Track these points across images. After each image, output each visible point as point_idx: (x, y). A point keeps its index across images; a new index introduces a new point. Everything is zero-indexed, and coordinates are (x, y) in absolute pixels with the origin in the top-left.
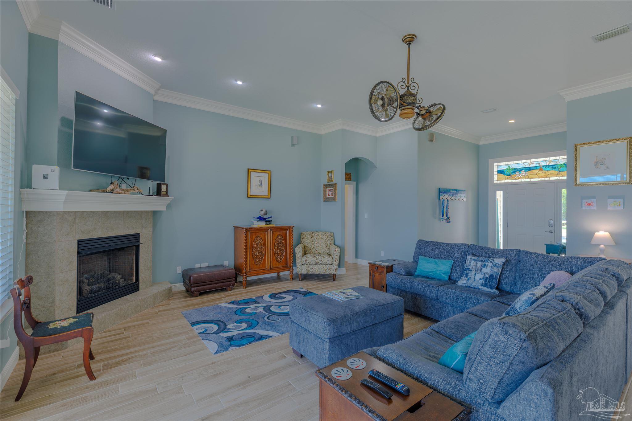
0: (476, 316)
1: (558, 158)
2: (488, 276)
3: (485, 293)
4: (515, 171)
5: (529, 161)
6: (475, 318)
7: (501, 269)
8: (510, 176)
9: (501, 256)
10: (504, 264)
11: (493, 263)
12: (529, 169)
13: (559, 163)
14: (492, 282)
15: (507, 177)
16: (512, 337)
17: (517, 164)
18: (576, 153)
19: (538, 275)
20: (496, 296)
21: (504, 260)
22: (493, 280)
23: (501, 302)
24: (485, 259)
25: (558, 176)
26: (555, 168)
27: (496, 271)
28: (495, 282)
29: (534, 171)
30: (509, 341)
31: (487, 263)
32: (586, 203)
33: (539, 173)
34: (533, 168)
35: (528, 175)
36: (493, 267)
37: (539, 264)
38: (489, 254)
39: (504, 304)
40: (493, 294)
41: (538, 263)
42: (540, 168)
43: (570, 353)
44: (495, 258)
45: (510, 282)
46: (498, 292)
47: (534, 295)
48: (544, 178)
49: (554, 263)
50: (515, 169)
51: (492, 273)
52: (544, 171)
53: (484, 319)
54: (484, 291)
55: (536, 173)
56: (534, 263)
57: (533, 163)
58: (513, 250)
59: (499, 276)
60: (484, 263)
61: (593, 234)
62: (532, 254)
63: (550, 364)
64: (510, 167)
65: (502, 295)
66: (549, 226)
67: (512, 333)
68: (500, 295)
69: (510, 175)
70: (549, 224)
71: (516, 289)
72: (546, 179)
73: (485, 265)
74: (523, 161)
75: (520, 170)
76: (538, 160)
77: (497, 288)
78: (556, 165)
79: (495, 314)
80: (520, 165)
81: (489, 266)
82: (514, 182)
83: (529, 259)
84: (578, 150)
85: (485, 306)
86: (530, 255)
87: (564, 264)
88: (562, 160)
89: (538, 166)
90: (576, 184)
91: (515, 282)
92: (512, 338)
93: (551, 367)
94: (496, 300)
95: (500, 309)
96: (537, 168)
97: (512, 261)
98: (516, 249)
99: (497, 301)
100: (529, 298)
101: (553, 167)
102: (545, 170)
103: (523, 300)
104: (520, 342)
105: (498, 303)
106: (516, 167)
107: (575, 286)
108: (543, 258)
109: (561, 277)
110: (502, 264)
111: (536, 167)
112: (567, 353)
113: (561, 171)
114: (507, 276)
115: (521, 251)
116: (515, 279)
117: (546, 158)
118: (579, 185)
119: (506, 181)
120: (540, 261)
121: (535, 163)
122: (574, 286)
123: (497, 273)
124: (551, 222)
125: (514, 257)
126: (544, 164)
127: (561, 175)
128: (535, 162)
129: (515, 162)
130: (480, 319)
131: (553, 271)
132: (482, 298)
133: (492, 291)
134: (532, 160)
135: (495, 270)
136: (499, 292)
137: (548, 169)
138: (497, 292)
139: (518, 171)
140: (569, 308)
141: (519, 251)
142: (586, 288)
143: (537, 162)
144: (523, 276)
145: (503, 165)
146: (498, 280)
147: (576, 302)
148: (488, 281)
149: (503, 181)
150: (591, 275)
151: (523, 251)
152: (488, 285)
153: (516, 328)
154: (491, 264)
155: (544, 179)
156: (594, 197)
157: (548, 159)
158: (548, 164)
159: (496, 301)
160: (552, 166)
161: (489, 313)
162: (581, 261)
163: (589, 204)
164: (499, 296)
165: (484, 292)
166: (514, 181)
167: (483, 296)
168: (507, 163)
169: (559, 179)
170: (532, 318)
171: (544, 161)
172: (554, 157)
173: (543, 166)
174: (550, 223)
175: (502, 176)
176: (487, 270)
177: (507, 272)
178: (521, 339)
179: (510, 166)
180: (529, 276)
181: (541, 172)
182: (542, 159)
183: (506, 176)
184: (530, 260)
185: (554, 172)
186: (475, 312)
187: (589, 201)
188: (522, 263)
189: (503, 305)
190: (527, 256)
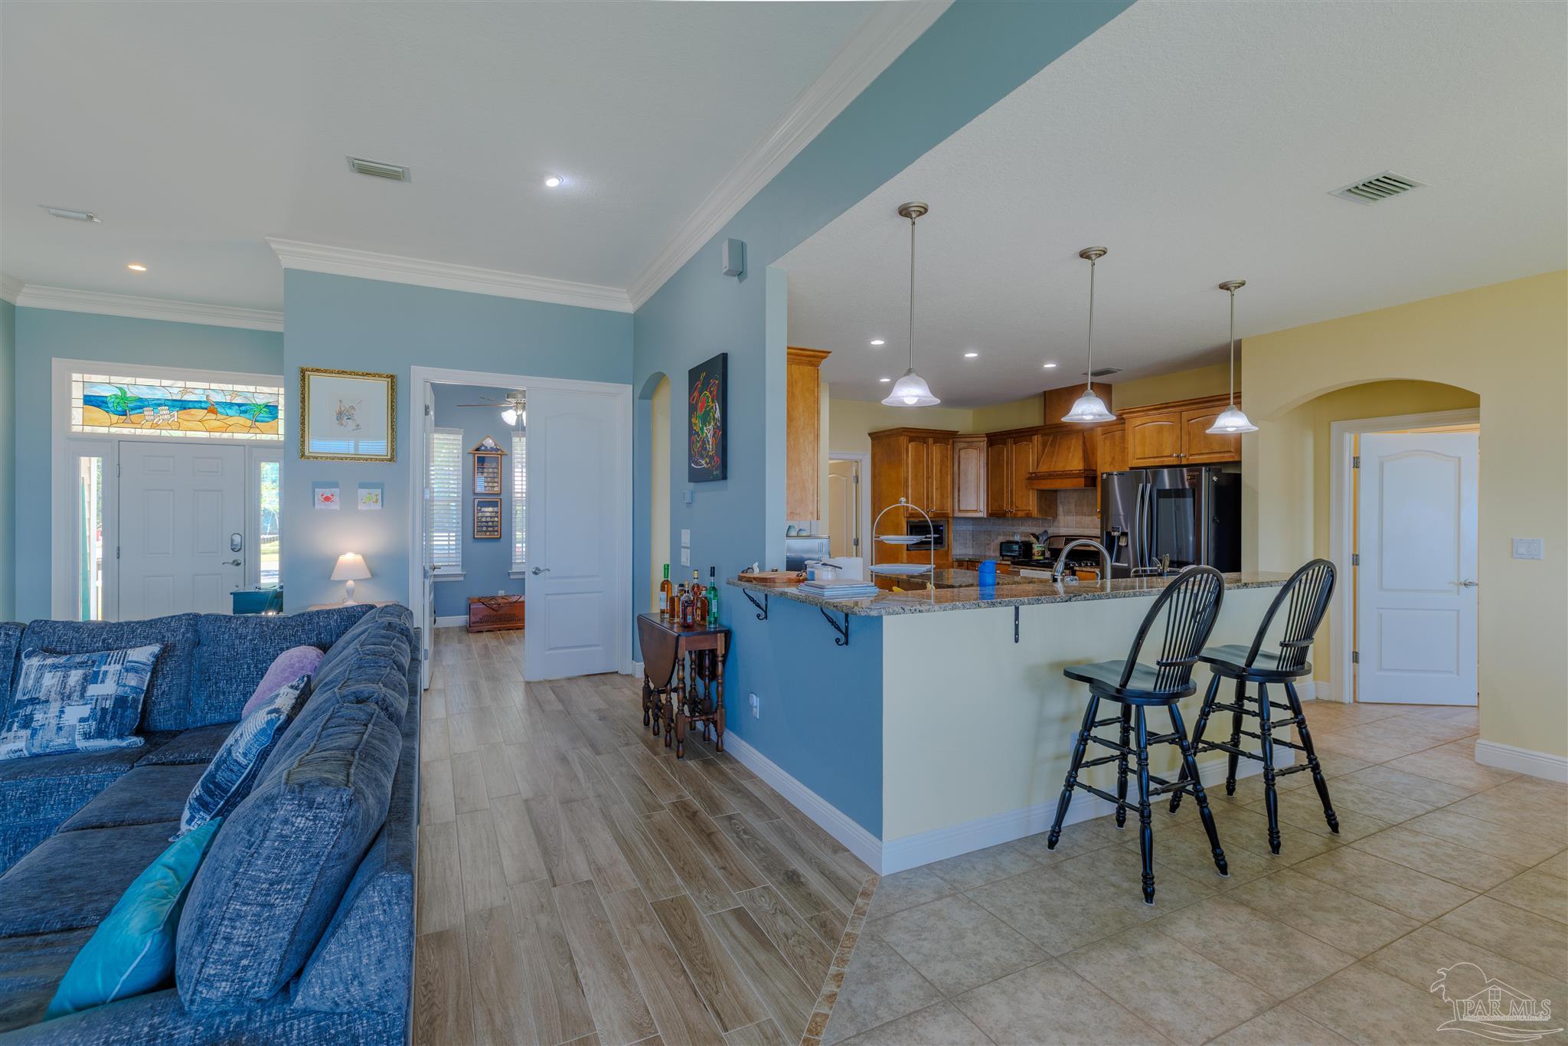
0: (102, 827)
1: (252, 389)
2: (109, 704)
3: (102, 756)
4: (141, 404)
5: (181, 384)
6: (103, 834)
7: (149, 674)
8: (125, 417)
9: (147, 640)
10: (159, 660)
11: (123, 664)
12: (183, 405)
13: (254, 402)
14: (122, 717)
15: (115, 418)
16: (324, 808)
17: (143, 386)
18: (303, 387)
19: (249, 668)
20: (141, 752)
21: (156, 648)
22: (124, 712)
23: (163, 764)
24: (96, 656)
25: (252, 430)
26: (245, 412)
27: (133, 683)
28: (132, 717)
29: (193, 411)
30: (317, 822)
31: (104, 668)
32: (322, 495)
33: (204, 418)
34: (190, 405)
35: (179, 420)
36: (125, 674)
37: (251, 640)
38: (104, 640)
39: (173, 763)
40: (130, 751)
41: (249, 638)
42: (212, 408)
43: (402, 796)
44: (125, 648)
45: (174, 704)
46: (143, 741)
47: (277, 711)
48: (218, 434)
49: (283, 633)
50: (140, 400)
51: (120, 691)
52: (220, 417)
53: (130, 825)
54: (96, 751)
55: (200, 418)
56: (237, 642)
57: (192, 390)
58: (179, 618)
59: (143, 695)
60: (95, 669)
61: (336, 559)
62: (230, 619)
63: (386, 832)
64: (125, 393)
65: (156, 744)
66: (233, 550)
67: (323, 800)
68: (152, 746)
69: (126, 415)
70: (232, 544)
71: (190, 719)
72: (225, 435)
73: (97, 674)
74: (165, 383)
75: (158, 404)
76: (205, 385)
77: (138, 732)
78: (247, 404)
79: (159, 800)
80: (156, 391)
81: (109, 675)
82: (137, 433)
83: (224, 633)
84: (306, 380)
85: (122, 790)
86: (227, 622)
87: (303, 630)
88: (261, 396)
89: (204, 402)
90: (303, 455)
91: (189, 700)
92: (325, 810)
93: (390, 835)
94: (144, 763)
95: (168, 781)
96: (203, 405)
97: (179, 646)
98: (188, 615)
99: (150, 765)
100: (268, 722)
101: (243, 409)
102: (222, 414)
103: (254, 731)
104: (342, 812)
105: (157, 768)
106: (146, 394)
107: (361, 668)
108: (257, 626)
109: (305, 660)
110: (152, 659)
111: (201, 402)
112: (398, 798)
113: (257, 421)
114: (167, 689)
115: (200, 616)
116: (187, 693)
117: (225, 385)
118: (308, 458)
119: (113, 430)
120: (252, 634)
121: (196, 391)
122: (359, 668)
123: (136, 688)
124: (237, 539)
125: (183, 637)
126: (219, 398)
127: (258, 431)
128: (197, 389)
129: (140, 381)
130: (121, 830)
131: (282, 650)
132: (100, 771)
133: (124, 744)
134: (190, 384)
135: (132, 680)
136: (147, 741)
137: (228, 411)
138: (138, 741)
139: (149, 406)
140: (377, 712)
141: (197, 616)
142: (380, 666)
143: (202, 392)
144: (209, 680)
145: (105, 385)
146: (140, 707)
147: (382, 696)
148: (108, 718)
149: (104, 430)
150: (373, 640)
151: (207, 616)
152: (111, 730)
153: (328, 785)
154: (118, 667)
155: (220, 435)
156: (335, 485)
157: (229, 387)
158: (228, 399)
159: (147, 765)
160: (239, 405)
161: (141, 803)
162: (335, 617)
163: (327, 499)
164: (149, 752)
165: (98, 754)
166: (139, 432)
167: (101, 766)
168: (114, 379)
169: (254, 438)
170: (332, 755)
171: (219, 390)
172: (244, 386)
173: (218, 403)
174: (235, 543)
175: (98, 413)
176: (106, 689)
177: (164, 678)
178: (343, 805)
179: (127, 390)
180: (227, 676)
181: (213, 416)
182: (214, 386)
183: (113, 416)
184: (226, 636)
185: (242, 420)
186: (94, 820)
187: (328, 492)
188: (205, 648)
189: (171, 769)
190: (220, 627)
